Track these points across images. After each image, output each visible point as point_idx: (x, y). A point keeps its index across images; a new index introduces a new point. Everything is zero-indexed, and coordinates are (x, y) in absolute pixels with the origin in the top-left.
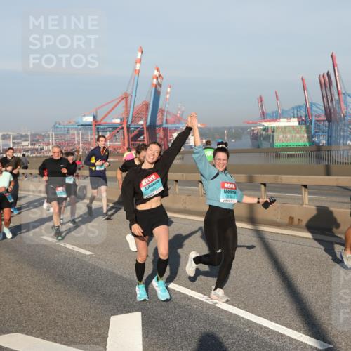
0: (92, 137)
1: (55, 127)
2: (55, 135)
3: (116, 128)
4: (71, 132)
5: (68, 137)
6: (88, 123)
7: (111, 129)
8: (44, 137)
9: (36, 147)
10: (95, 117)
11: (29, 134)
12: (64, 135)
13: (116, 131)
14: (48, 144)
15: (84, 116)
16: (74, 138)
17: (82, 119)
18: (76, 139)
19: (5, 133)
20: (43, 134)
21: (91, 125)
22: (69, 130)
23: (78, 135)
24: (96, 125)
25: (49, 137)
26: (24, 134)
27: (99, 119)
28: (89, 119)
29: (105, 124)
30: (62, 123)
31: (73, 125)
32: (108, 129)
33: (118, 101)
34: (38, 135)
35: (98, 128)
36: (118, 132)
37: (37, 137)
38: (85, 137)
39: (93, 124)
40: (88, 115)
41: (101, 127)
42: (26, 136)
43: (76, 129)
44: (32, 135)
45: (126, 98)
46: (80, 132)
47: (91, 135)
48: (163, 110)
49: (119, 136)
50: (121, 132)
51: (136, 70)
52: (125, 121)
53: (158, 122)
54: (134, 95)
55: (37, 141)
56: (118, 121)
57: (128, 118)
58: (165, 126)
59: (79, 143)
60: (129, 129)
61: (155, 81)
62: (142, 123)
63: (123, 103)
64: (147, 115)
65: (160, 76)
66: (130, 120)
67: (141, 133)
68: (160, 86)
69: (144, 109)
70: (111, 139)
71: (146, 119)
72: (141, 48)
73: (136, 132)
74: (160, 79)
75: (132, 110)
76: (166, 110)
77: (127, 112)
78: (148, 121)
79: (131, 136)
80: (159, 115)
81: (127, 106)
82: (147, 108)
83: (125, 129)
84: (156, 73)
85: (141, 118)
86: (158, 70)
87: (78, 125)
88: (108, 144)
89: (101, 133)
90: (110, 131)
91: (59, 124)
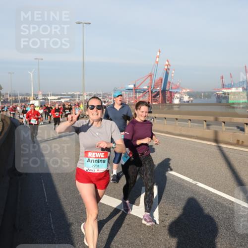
1: (115, 90)
3: (145, 91)
8: (109, 95)
10: (135, 85)
11: (102, 93)
14: (111, 99)
17: (128, 86)
19: (90, 93)
20: (109, 93)
21: (132, 89)
23: (126, 94)
25: (111, 95)
27: (137, 86)
28: (132, 86)
29: (140, 89)
31: (123, 89)
33: (147, 77)
34: (106, 94)
35: (136, 91)
36: (146, 93)
37: (106, 95)
38: (129, 95)
39: (134, 89)
40: (132, 84)
41: (138, 90)
42: (100, 94)
43: (125, 91)
44: (103, 94)
45: (151, 76)
46: (127, 93)
47: (132, 95)
48: (170, 83)
49: (147, 95)
50: (148, 93)
51: (156, 62)
52: (150, 87)
53: (167, 89)
54: (155, 74)
55: (106, 97)
56: (146, 87)
57: (151, 86)
58: (170, 90)
59: (126, 98)
60: (151, 91)
61: (166, 67)
62: (158, 88)
63: (149, 78)
64: (161, 84)
65: (169, 64)
66: (153, 87)
67: (158, 94)
68: (169, 69)
69: (160, 82)
70: (142, 97)
71: (161, 87)
72: (159, 50)
73: (155, 93)
74: (169, 66)
75: (153, 81)
76: (171, 82)
77: (151, 83)
78: (162, 88)
79: (153, 95)
80: (168, 85)
81: (151, 80)
82: (162, 81)
83: (150, 92)
84: (167, 63)
85: (158, 86)
86: (168, 61)
87: (126, 89)
88: (141, 99)
89: (137, 94)
90: (142, 93)
91: (117, 89)
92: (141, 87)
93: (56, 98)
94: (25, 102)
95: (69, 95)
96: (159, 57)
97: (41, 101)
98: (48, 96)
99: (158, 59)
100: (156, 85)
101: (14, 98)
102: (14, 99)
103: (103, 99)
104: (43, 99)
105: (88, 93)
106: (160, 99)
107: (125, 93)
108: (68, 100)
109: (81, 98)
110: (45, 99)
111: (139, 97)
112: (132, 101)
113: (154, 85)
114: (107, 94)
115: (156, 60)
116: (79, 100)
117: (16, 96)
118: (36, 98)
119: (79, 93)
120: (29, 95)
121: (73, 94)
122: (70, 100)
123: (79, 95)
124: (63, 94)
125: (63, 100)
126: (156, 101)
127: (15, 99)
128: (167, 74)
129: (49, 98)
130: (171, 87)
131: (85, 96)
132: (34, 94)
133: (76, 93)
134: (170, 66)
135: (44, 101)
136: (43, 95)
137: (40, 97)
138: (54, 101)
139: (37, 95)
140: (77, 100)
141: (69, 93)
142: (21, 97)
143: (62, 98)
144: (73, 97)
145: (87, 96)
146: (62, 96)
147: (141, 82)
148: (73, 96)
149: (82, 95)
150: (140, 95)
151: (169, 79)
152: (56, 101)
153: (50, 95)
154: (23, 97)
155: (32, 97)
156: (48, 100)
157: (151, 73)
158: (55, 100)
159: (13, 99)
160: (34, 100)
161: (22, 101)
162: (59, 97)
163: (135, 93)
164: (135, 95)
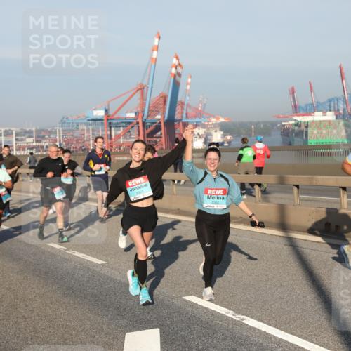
0: (104, 132)
1: (62, 122)
2: (63, 131)
3: (130, 123)
4: (81, 127)
5: (77, 134)
6: (99, 118)
7: (124, 124)
8: (50, 133)
9: (42, 144)
10: (106, 111)
11: (34, 129)
12: (72, 131)
13: (130, 126)
14: (55, 141)
15: (95, 109)
16: (84, 135)
17: (93, 113)
18: (86, 135)
19: (7, 129)
20: (49, 129)
21: (102, 120)
22: (77, 125)
23: (88, 130)
24: (108, 120)
25: (56, 133)
26: (28, 129)
27: (111, 112)
28: (100, 113)
29: (118, 118)
30: (70, 118)
31: (82, 119)
32: (122, 124)
33: (132, 93)
34: (43, 130)
35: (110, 123)
36: (132, 127)
37: (43, 134)
38: (96, 133)
39: (105, 118)
41: (114, 121)
42: (31, 132)
43: (86, 124)
44: (37, 131)
45: (141, 89)
46: (91, 128)
47: (102, 131)
48: (182, 103)
49: (134, 132)
50: (136, 128)
53: (177, 117)
54: (150, 87)
55: (43, 137)
56: (133, 115)
58: (185, 120)
59: (89, 140)
60: (144, 124)
61: (173, 71)
62: (159, 117)
63: (139, 95)
64: (165, 108)
65: (180, 64)
66: (146, 113)
67: (158, 128)
68: (179, 75)
69: (162, 102)
70: (124, 135)
71: (164, 113)
72: (159, 33)
73: (152, 128)
74: (179, 68)
75: (147, 102)
76: (186, 102)
77: (143, 105)
78: (166, 115)
79: (147, 132)
80: (178, 108)
81: (143, 99)
82: (165, 101)
84: (175, 61)
85: (158, 112)
86: (177, 58)
87: (89, 120)
88: (122, 140)
89: (113, 129)
90: (123, 126)
91: (67, 118)
92: (121, 114)
99: (155, 54)
100: (154, 109)
103: (37, 141)
105: (3, 130)
106: (163, 139)
107: (85, 128)
111: (118, 137)
113: (149, 110)
114: (46, 131)
130: (185, 112)
134: (182, 68)
147: (121, 104)
150: (119, 132)
157: (141, 84)
163: (109, 129)
164: (109, 133)
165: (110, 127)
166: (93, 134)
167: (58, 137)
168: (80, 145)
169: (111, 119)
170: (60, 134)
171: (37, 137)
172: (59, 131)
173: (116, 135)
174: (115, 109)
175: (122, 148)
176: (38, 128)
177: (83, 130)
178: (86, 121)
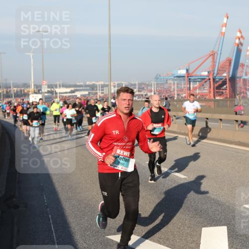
0: (185, 86)
1: (157, 78)
2: (157, 84)
3: (204, 79)
4: (169, 82)
5: (166, 86)
6: (181, 75)
7: (200, 80)
8: (148, 85)
9: (142, 93)
10: (187, 70)
11: (137, 83)
12: (163, 84)
13: (204, 81)
14: (151, 91)
15: (179, 69)
16: (171, 87)
17: (177, 72)
18: (172, 87)
19: (119, 82)
20: (147, 83)
21: (184, 77)
22: (167, 81)
23: (174, 84)
24: (188, 77)
25: (152, 85)
26: (133, 83)
27: (190, 71)
28: (183, 72)
29: (196, 76)
30: (162, 75)
31: (170, 76)
32: (198, 80)
34: (143, 84)
35: (190, 79)
36: (205, 82)
37: (143, 86)
38: (179, 86)
39: (186, 76)
40: (183, 69)
41: (192, 78)
42: (135, 85)
43: (173, 80)
44: (139, 84)
45: (213, 55)
46: (176, 82)
47: (184, 85)
48: (243, 65)
49: (207, 85)
50: (208, 82)
51: (222, 33)
52: (212, 73)
53: (238, 75)
54: (219, 53)
55: (143, 89)
56: (206, 73)
57: (214, 71)
58: (245, 77)
59: (174, 90)
60: (214, 80)
61: (237, 41)
62: (225, 75)
63: (210, 59)
64: (230, 68)
65: (242, 36)
66: (216, 72)
67: (224, 83)
68: (242, 44)
69: (228, 64)
70: (200, 88)
71: (229, 72)
72: (227, 14)
73: (220, 82)
74: (241, 40)
75: (217, 64)
76: (246, 64)
77: (214, 66)
78: (231, 73)
79: (216, 85)
80: (240, 69)
81: (214, 61)
82: (230, 63)
83: (212, 80)
84: (239, 34)
85: (225, 71)
86: (240, 32)
87: (175, 77)
88: (198, 91)
89: (191, 83)
90: (199, 81)
91: (160, 76)
92: (198, 73)
93: (68, 90)
94: (22, 96)
95: (86, 86)
96: (226, 25)
97: (46, 94)
98: (56, 87)
99: (224, 29)
100: (221, 69)
101: (5, 90)
102: (5, 93)
103: (139, 91)
104: (48, 92)
105: (116, 83)
106: (228, 91)
107: (172, 82)
108: (86, 93)
109: (106, 90)
110: (52, 92)
111: (195, 89)
112: (184, 95)
113: (218, 70)
114: (145, 84)
115: (221, 29)
116: (102, 93)
117: (8, 87)
118: (38, 91)
119: (102, 83)
120: (28, 86)
121: (94, 84)
122: (89, 93)
123: (103, 86)
124: (78, 84)
125: (78, 94)
126: (221, 94)
127: (7, 92)
128: (239, 51)
129: (58, 90)
130: (245, 71)
131: (112, 87)
132: (34, 85)
133: (98, 84)
134: (244, 39)
135: (50, 94)
136: (49, 87)
137: (45, 89)
138: (65, 95)
139: (40, 86)
140: (99, 94)
141: (88, 83)
142: (15, 89)
143: (77, 90)
144: (93, 89)
145: (115, 87)
146: (77, 87)
147: (197, 66)
148: (93, 87)
149: (107, 86)
150: (196, 86)
151: (242, 61)
152: (68, 95)
153: (60, 86)
154: (19, 89)
155: (32, 88)
156: (56, 93)
157: (213, 51)
158: (66, 93)
159: (3, 92)
160: (35, 93)
161: (17, 95)
162: (73, 89)
163: (188, 83)
164: (188, 86)
165: (190, 82)
166: (177, 87)
167: (153, 89)
168: (168, 94)
169: (190, 76)
170: (154, 86)
171: (139, 88)
172: (154, 84)
173: (193, 88)
174: (193, 70)
175: (197, 97)
176: (140, 82)
177: (170, 84)
178: (173, 77)
